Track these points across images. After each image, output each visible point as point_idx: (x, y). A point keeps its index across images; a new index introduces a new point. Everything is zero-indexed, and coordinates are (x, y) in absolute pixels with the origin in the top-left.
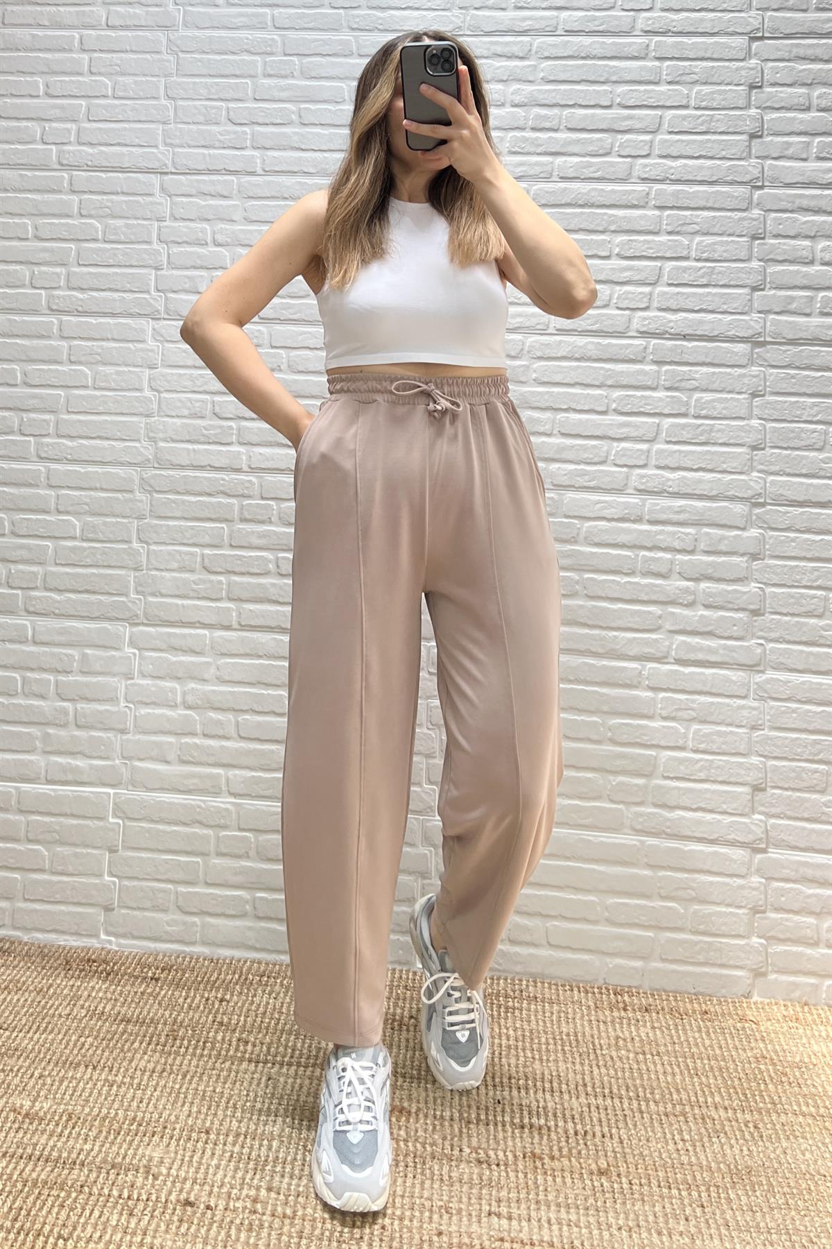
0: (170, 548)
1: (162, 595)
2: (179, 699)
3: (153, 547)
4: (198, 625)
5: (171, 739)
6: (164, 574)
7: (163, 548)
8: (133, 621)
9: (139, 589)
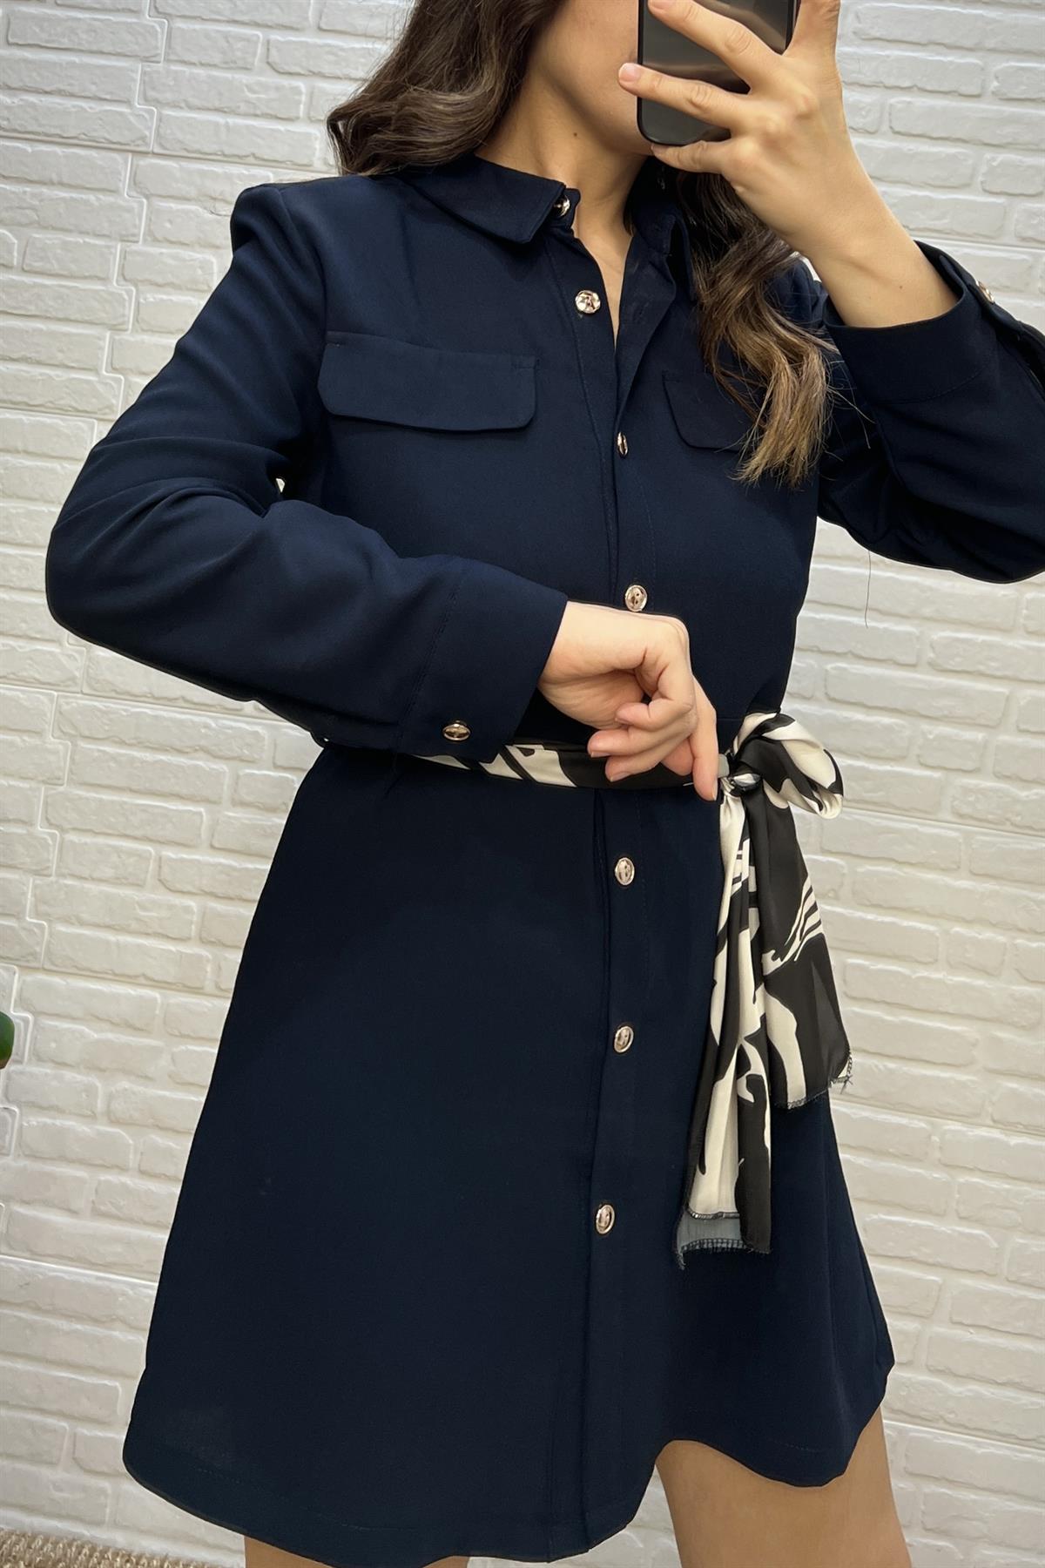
0: (101, 840)
1: (82, 923)
2: (100, 1105)
3: (72, 837)
4: (143, 981)
5: (82, 1173)
6: (87, 885)
7: (88, 839)
8: (26, 962)
9: (43, 908)
